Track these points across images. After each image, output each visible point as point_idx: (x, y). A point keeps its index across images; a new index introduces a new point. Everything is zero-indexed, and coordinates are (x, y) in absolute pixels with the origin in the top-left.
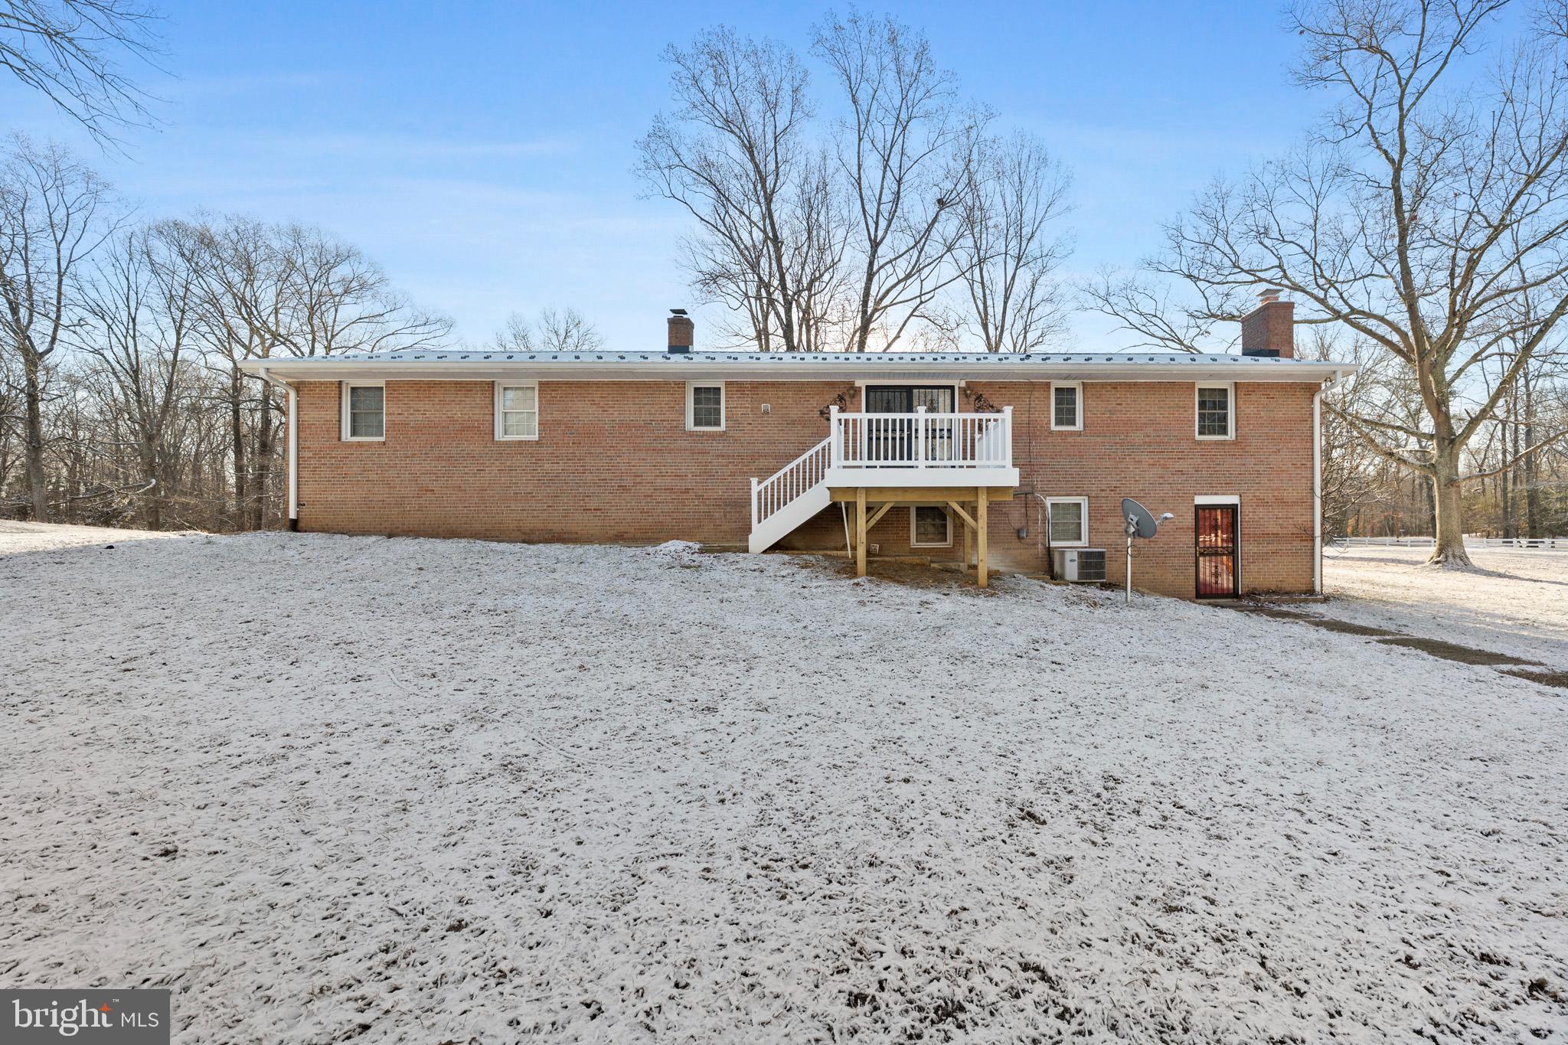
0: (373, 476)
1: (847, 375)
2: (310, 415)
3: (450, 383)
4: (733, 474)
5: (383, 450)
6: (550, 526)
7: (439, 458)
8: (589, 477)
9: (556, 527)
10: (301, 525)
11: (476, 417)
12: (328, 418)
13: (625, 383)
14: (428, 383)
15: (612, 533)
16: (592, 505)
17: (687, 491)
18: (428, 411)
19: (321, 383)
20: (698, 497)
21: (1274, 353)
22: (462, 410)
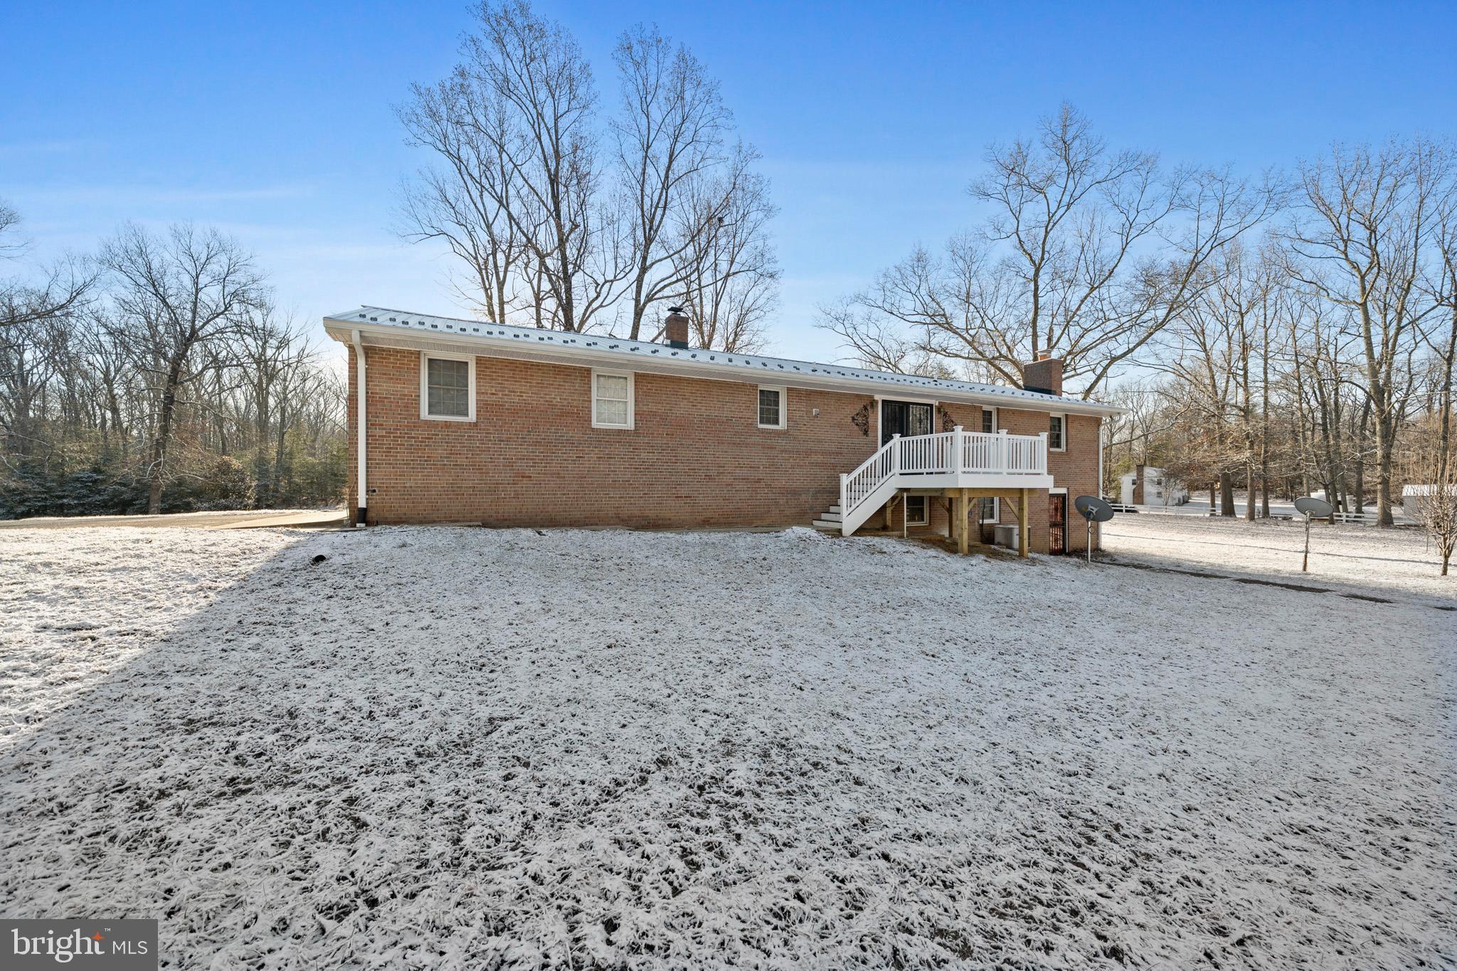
0: (462, 460)
1: (867, 390)
2: (383, 387)
3: (548, 365)
4: (793, 467)
5: (473, 433)
6: (647, 513)
7: (537, 443)
8: (680, 466)
9: (651, 514)
10: (372, 515)
11: (575, 403)
12: (406, 391)
13: (711, 381)
14: (525, 363)
15: (700, 518)
16: (683, 491)
17: (759, 481)
18: (523, 393)
19: (397, 351)
20: (768, 486)
21: (1049, 392)
22: (558, 395)
